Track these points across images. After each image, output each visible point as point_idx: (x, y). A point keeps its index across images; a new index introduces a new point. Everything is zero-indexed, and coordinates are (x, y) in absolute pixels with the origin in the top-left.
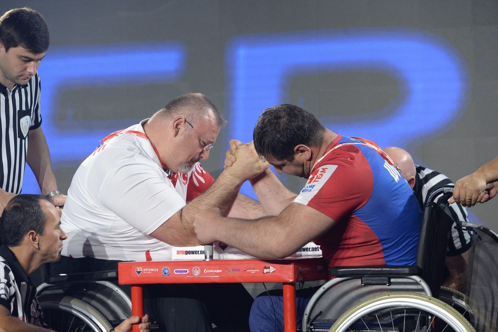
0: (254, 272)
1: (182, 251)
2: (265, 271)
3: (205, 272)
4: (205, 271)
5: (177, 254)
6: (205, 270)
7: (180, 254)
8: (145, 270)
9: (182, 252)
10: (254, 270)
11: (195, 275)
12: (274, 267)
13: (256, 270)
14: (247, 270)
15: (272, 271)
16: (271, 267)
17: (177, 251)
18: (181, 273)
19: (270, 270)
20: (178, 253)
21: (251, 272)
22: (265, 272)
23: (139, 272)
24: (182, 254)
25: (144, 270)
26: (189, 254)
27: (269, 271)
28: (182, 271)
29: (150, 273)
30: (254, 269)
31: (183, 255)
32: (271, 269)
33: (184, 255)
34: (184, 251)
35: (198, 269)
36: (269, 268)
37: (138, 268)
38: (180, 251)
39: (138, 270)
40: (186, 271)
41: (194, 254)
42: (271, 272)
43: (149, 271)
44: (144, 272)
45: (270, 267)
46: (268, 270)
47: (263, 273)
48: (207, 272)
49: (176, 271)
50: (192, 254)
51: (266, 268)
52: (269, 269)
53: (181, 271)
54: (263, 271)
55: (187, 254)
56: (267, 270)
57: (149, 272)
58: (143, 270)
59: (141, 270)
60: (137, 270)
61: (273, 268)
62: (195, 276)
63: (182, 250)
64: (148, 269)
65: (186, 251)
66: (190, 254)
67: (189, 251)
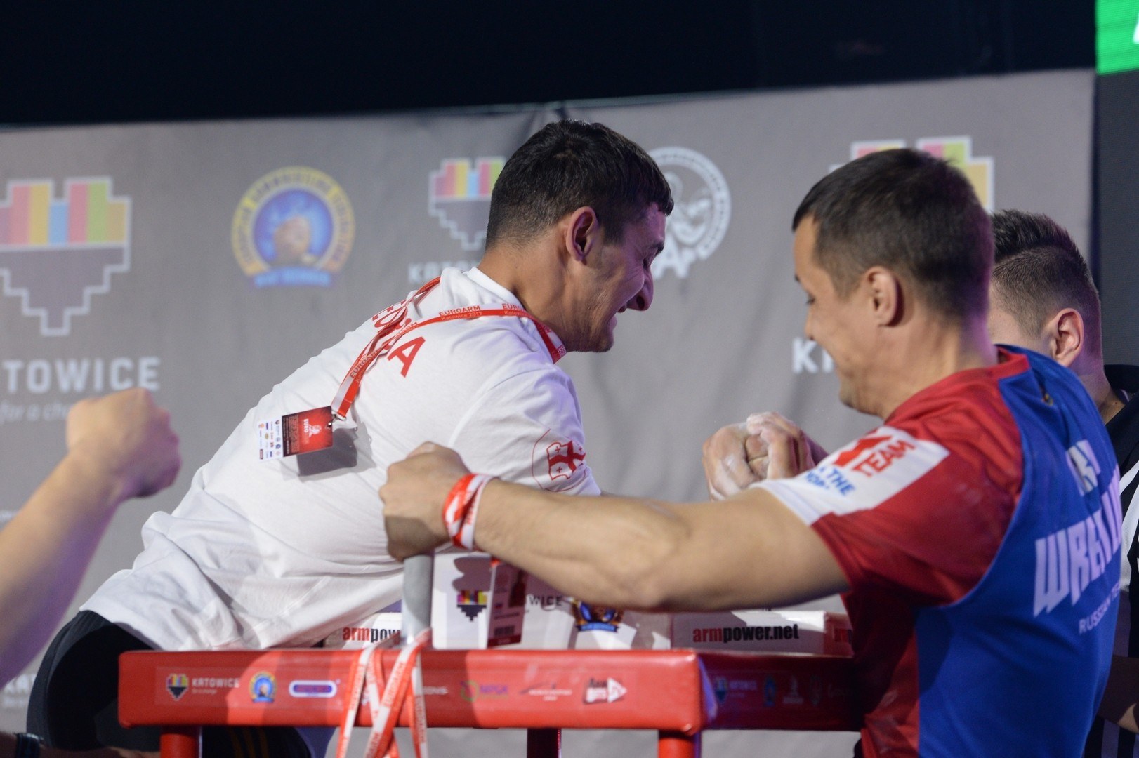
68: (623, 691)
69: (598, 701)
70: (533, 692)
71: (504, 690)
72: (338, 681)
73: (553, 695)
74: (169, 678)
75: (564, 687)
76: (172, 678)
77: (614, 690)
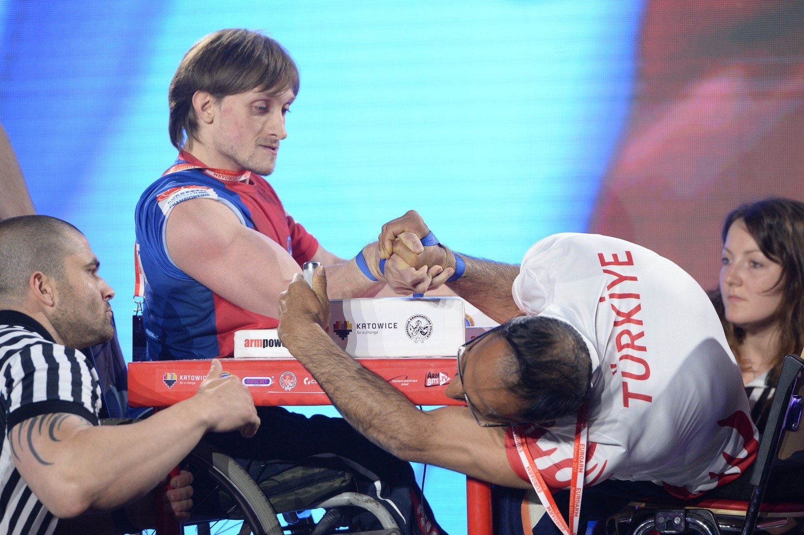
0: (407, 384)
1: (255, 340)
2: (430, 382)
3: (305, 383)
4: (307, 381)
5: (245, 346)
6: (307, 379)
7: (251, 346)
8: (183, 378)
9: (256, 343)
10: (407, 381)
11: (286, 389)
12: (447, 374)
13: (410, 381)
14: (392, 379)
15: (444, 382)
16: (441, 375)
17: (245, 341)
18: (257, 385)
19: (439, 381)
20: (248, 343)
21: (401, 383)
22: (428, 385)
23: (170, 383)
24: (255, 346)
25: (181, 377)
26: (270, 346)
27: (437, 383)
28: (259, 382)
29: (194, 383)
30: (406, 378)
31: (257, 348)
32: (441, 379)
33: (260, 348)
34: (261, 340)
35: (291, 378)
36: (437, 376)
37: (168, 374)
38: (252, 341)
39: (169, 379)
40: (268, 381)
41: (280, 346)
42: (441, 383)
43: (190, 381)
44: (181, 383)
45: (439, 375)
46: (435, 379)
47: (426, 386)
48: (309, 383)
49: (246, 380)
50: (276, 346)
51: (431, 376)
52: (438, 379)
53: (257, 380)
54: (426, 381)
55: (267, 346)
56: (432, 379)
57: (190, 383)
58: (179, 377)
59: (175, 378)
60: (166, 377)
61: (446, 377)
62: (285, 391)
63: (257, 339)
64: (189, 376)
65: (264, 340)
66: (272, 346)
67: (270, 340)
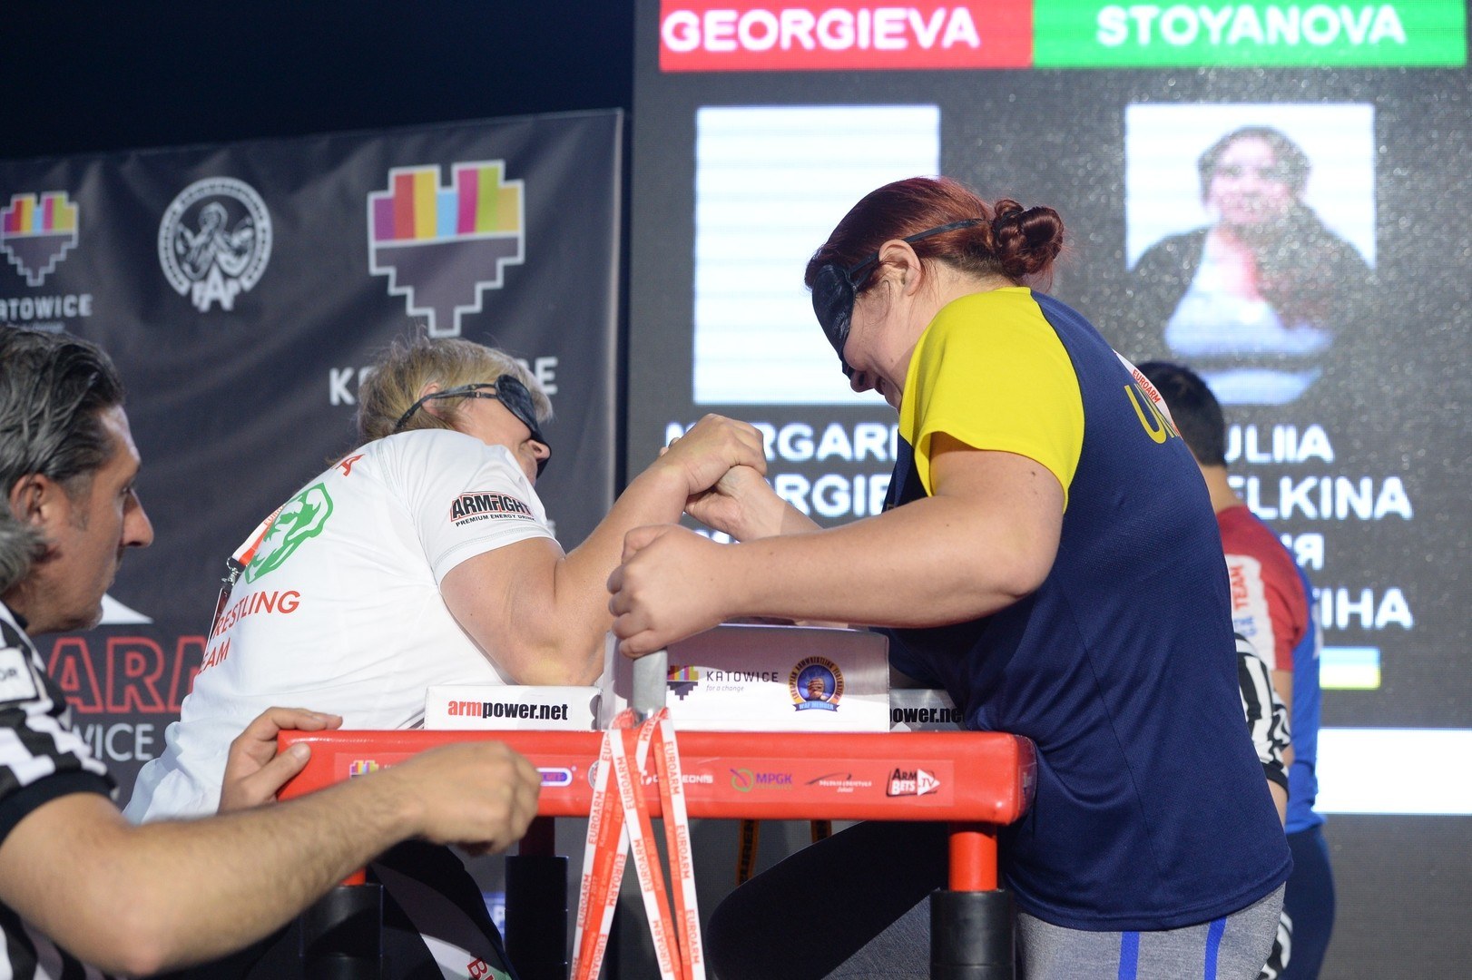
68: (936, 783)
69: (902, 795)
70: (822, 783)
71: (788, 779)
72: (574, 769)
73: (848, 787)
74: (354, 765)
75: (863, 780)
76: (357, 764)
77: (925, 783)
